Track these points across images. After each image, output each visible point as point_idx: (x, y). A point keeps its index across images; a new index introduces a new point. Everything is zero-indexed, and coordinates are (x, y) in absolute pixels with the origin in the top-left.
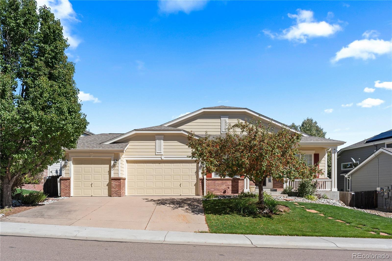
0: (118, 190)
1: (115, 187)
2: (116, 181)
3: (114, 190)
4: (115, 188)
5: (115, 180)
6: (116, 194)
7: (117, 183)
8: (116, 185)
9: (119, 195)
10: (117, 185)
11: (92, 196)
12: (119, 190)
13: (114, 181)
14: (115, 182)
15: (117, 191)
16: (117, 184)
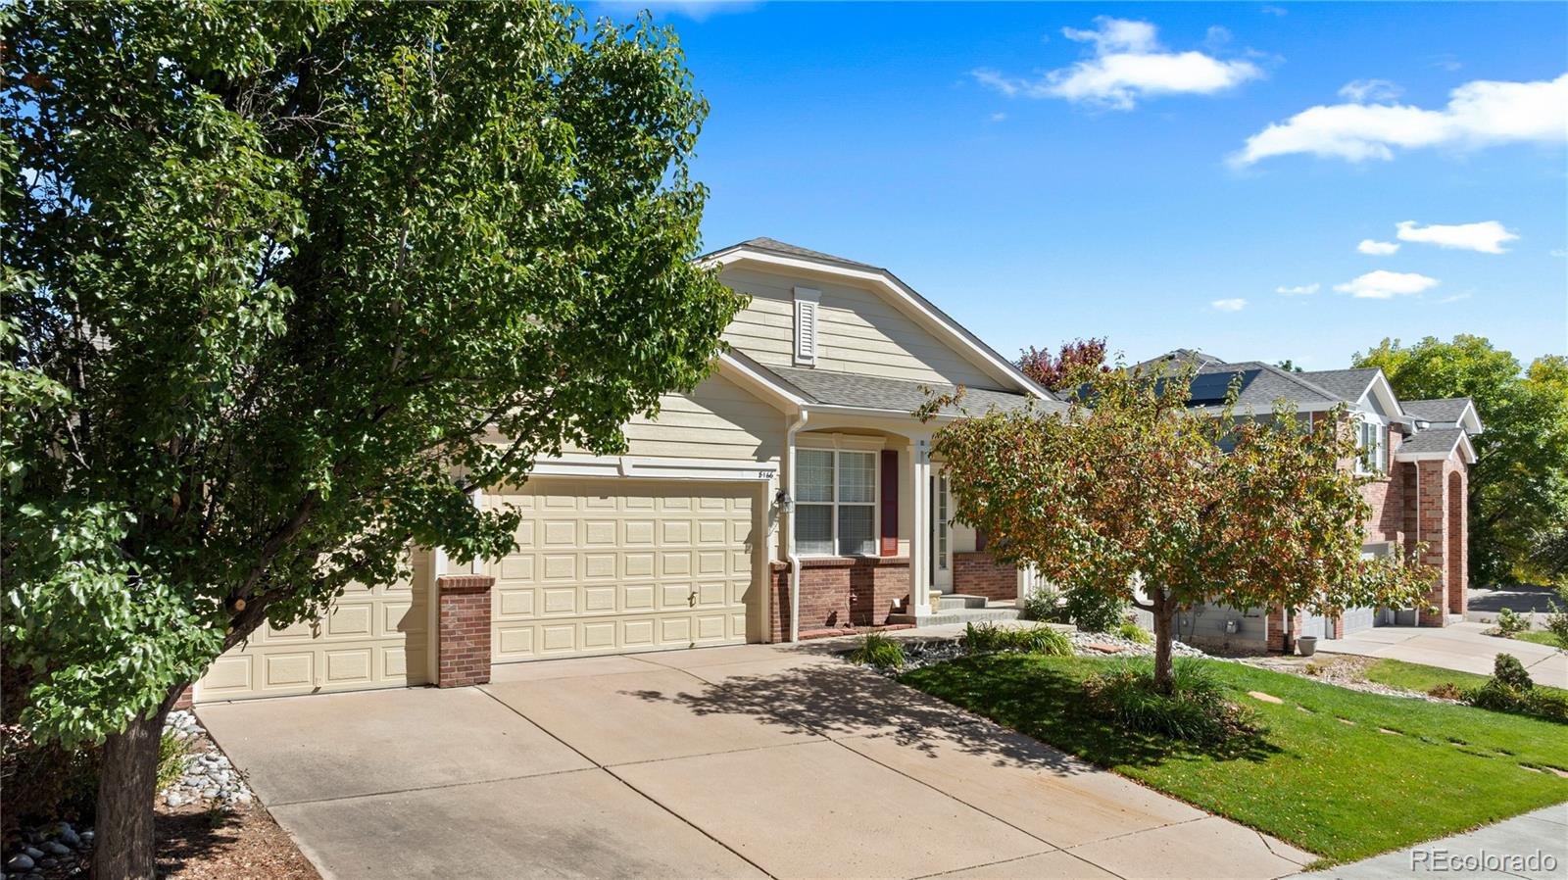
0: (474, 650)
1: (459, 634)
2: (465, 598)
3: (456, 651)
4: (462, 638)
5: (459, 594)
6: (466, 669)
7: (471, 608)
8: (465, 620)
9: (479, 674)
10: (471, 619)
11: (317, 689)
12: (480, 649)
13: (456, 597)
14: (462, 601)
15: (471, 656)
16: (472, 613)
